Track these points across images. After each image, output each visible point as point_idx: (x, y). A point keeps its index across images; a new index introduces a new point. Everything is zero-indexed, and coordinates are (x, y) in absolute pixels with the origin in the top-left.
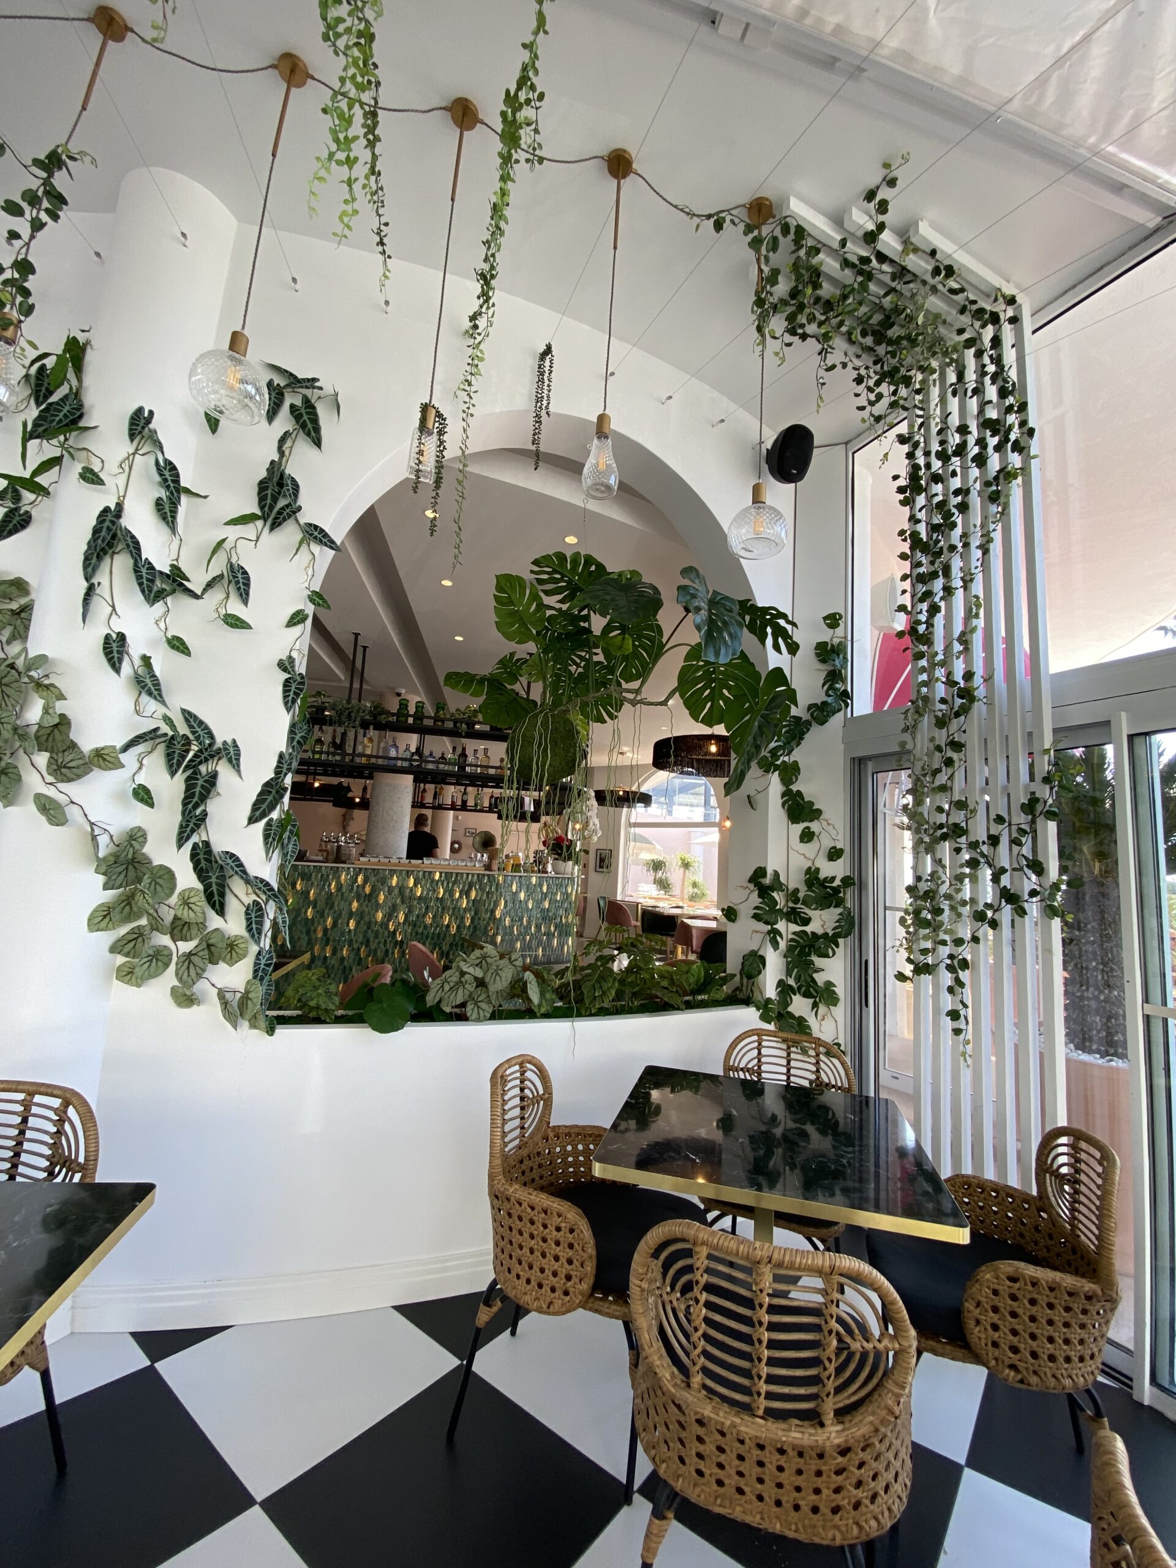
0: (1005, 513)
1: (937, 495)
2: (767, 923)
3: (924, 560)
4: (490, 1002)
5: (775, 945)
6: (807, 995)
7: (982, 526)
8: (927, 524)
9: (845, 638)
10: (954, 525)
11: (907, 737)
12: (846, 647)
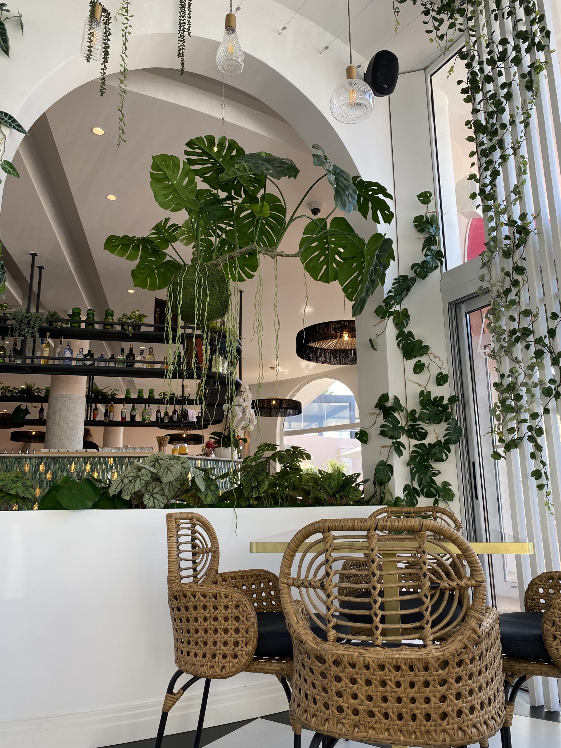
0: (537, 94)
1: (490, 91)
2: (391, 438)
3: (485, 140)
4: (163, 494)
5: (400, 453)
6: (428, 494)
7: (523, 108)
8: (485, 113)
9: (436, 212)
10: (503, 110)
11: (484, 271)
12: (437, 220)
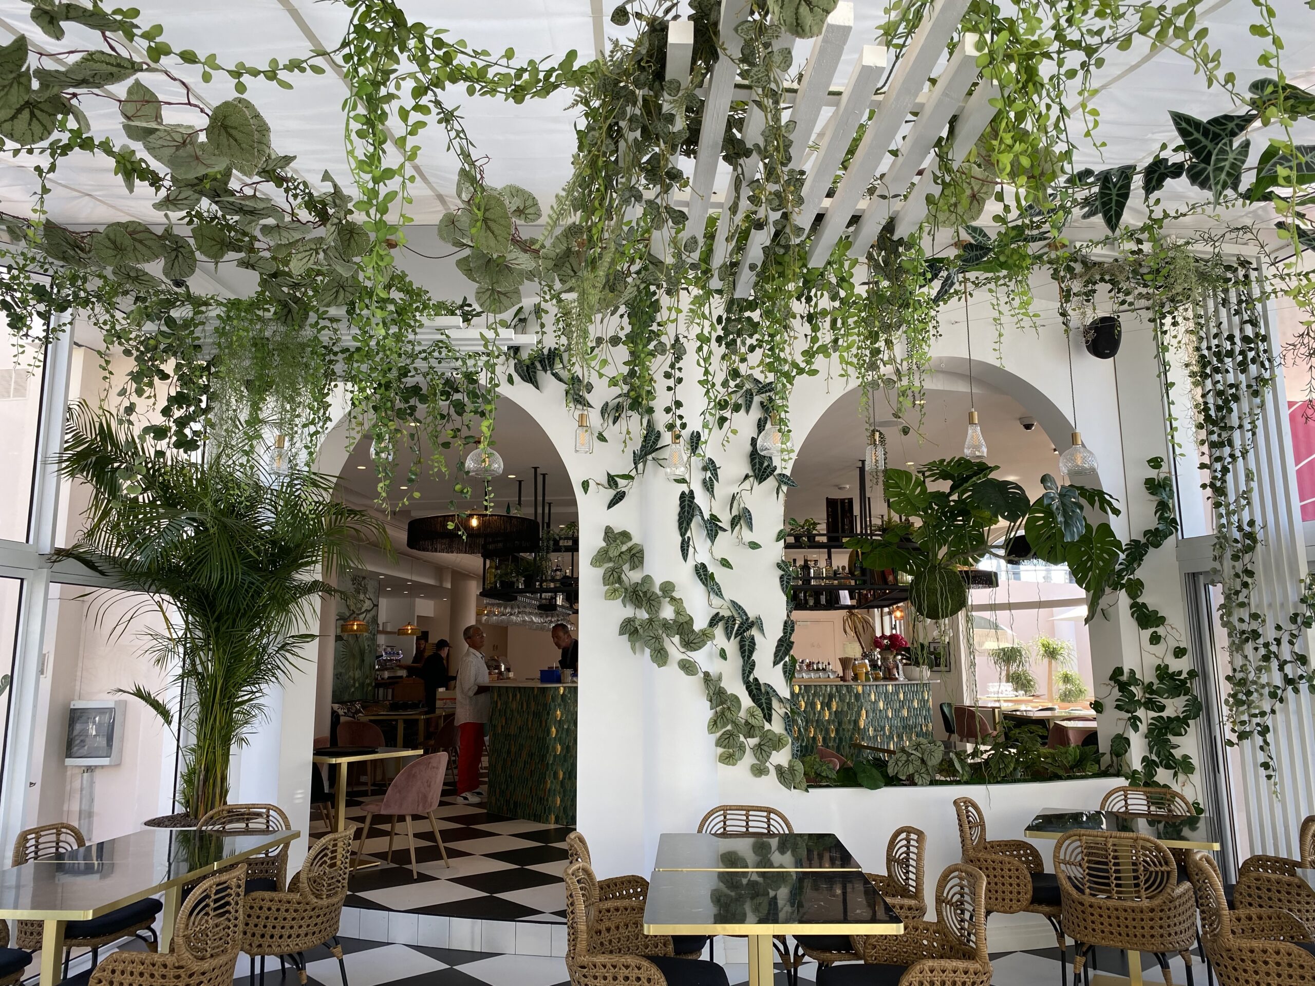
0: (1262, 406)
1: (1218, 383)
2: (1128, 711)
3: (1214, 432)
4: (928, 774)
5: (1136, 729)
6: (1168, 767)
7: (1250, 416)
8: (1214, 403)
9: (1170, 473)
10: (1232, 409)
11: (1217, 565)
12: (1171, 480)
